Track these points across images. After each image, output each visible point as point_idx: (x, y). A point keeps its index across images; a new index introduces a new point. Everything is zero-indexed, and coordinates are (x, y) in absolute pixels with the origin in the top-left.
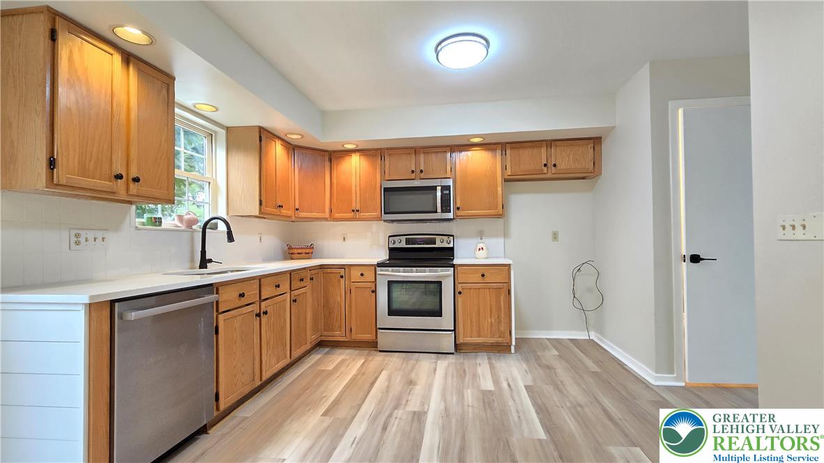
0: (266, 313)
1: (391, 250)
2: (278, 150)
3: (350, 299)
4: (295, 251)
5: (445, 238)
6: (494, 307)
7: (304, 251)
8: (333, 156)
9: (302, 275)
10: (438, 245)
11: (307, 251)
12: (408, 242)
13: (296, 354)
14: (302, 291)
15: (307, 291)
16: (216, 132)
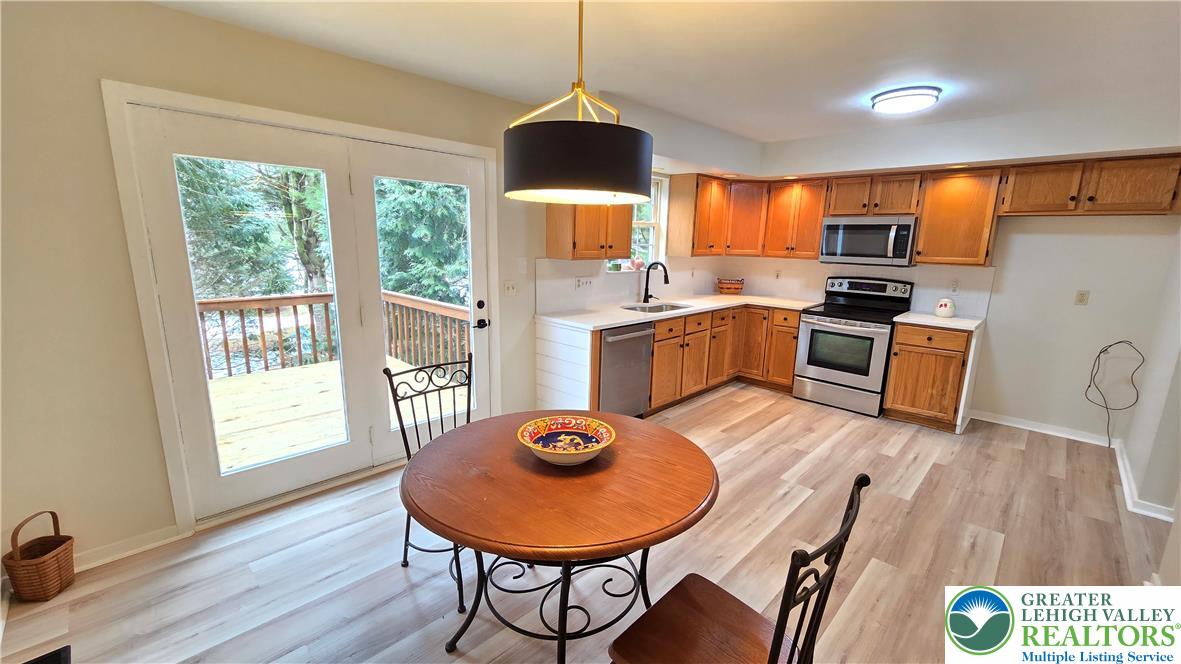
0: (688, 345)
1: (829, 294)
2: (714, 191)
3: (771, 343)
4: (725, 286)
5: (900, 286)
6: (939, 375)
7: (733, 286)
8: (773, 187)
9: (725, 314)
10: (889, 292)
11: (737, 286)
12: (852, 286)
13: (712, 382)
14: (723, 328)
15: (728, 328)
16: (661, 181)
